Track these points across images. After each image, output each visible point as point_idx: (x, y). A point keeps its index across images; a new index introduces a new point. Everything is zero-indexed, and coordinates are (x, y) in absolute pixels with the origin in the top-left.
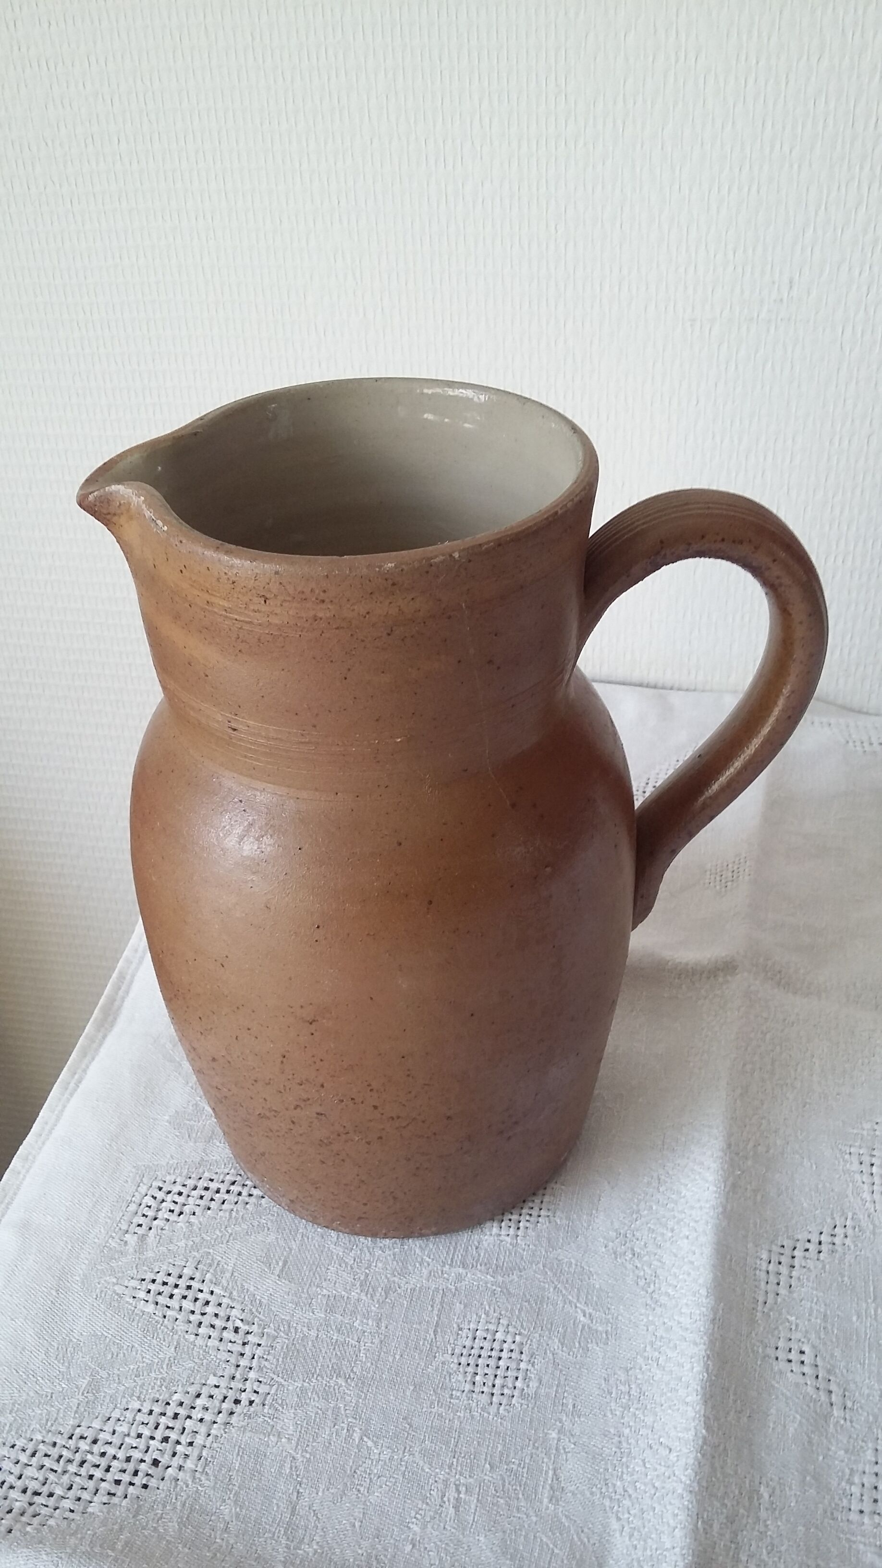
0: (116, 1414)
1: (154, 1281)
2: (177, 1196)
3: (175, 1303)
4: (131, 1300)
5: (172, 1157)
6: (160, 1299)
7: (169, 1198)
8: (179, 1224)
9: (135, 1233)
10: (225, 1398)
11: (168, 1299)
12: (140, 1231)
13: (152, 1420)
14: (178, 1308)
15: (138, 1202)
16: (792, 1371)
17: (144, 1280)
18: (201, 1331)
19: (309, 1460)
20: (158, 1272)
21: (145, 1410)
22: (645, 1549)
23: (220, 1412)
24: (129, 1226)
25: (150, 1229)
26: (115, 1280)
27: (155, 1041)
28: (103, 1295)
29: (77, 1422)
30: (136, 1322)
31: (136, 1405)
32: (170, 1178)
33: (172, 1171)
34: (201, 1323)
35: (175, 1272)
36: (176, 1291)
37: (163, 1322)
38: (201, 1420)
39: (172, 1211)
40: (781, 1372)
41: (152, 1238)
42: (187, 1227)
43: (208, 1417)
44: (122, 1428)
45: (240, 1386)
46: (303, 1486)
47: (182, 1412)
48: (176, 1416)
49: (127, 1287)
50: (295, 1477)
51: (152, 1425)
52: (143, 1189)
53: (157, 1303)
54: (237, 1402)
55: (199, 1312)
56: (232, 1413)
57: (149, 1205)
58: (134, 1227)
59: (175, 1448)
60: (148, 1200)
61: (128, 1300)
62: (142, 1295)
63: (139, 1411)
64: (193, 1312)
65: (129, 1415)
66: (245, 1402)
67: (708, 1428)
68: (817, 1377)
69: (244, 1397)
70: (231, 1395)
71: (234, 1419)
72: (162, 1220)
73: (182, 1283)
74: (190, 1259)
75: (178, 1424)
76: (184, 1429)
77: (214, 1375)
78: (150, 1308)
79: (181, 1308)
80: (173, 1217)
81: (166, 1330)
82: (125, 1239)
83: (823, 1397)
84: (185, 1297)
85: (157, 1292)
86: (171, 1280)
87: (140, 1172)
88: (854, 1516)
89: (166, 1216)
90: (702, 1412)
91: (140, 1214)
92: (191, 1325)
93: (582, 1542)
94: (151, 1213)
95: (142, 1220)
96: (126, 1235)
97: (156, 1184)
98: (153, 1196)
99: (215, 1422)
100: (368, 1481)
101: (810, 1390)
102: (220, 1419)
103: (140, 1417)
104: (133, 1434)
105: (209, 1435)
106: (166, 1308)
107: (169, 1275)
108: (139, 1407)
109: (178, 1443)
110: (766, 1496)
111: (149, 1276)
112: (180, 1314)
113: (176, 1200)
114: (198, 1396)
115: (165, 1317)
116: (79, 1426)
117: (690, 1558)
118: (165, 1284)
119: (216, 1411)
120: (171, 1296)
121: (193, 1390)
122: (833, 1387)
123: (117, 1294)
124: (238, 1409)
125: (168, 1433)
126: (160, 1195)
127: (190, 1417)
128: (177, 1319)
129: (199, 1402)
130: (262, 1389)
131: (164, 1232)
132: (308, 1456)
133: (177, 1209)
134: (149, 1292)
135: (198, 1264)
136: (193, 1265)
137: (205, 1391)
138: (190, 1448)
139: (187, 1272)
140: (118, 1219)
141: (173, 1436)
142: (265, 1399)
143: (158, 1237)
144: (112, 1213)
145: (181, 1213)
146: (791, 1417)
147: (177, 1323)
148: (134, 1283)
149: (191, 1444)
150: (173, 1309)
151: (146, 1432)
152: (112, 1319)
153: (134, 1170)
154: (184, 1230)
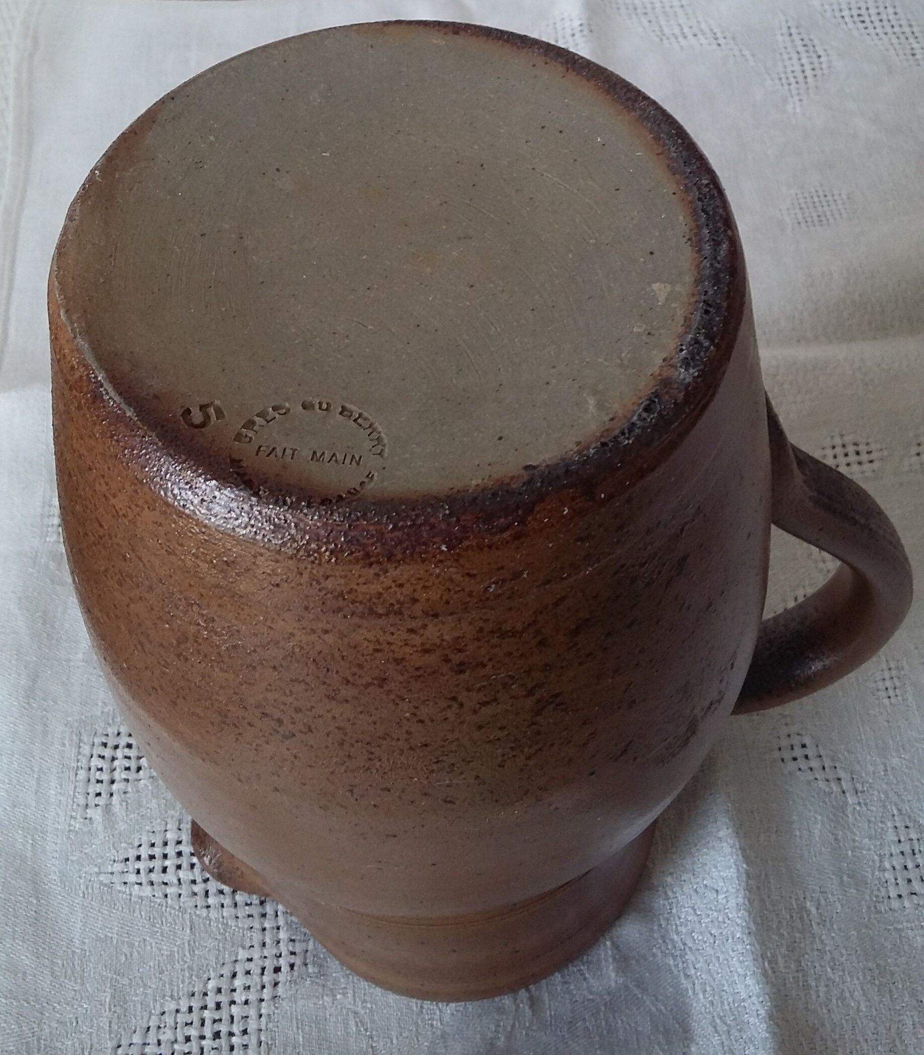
0: (153, 1023)
1: (139, 858)
2: (127, 750)
3: (170, 877)
4: (123, 888)
5: (104, 703)
6: (154, 877)
7: (119, 753)
8: (142, 782)
9: (96, 805)
10: (263, 969)
11: (163, 875)
12: (101, 801)
13: (195, 1017)
14: (176, 881)
15: (85, 766)
16: (800, 769)
17: (127, 860)
18: (211, 901)
19: (371, 1009)
20: (140, 846)
21: (184, 1009)
22: (722, 1003)
23: (263, 987)
24: (87, 798)
25: (112, 795)
26: (96, 870)
27: (34, 563)
28: (90, 891)
29: (115, 1043)
30: (137, 912)
31: (173, 1006)
32: (112, 731)
33: (111, 721)
34: (207, 892)
35: (158, 841)
36: (167, 863)
37: (167, 903)
38: (246, 1002)
39: (128, 769)
40: (790, 774)
41: (118, 806)
42: (152, 783)
43: (252, 996)
44: (167, 1036)
45: (275, 951)
46: (375, 1039)
47: (224, 999)
48: (218, 1006)
49: (112, 873)
50: (364, 1032)
51: (197, 1023)
52: (86, 750)
53: (152, 884)
54: (277, 970)
55: (201, 880)
56: (276, 984)
57: (99, 767)
58: (92, 800)
59: (230, 1041)
60: (96, 762)
61: (119, 888)
62: (132, 878)
63: (177, 1011)
64: (194, 882)
65: (169, 1020)
66: (285, 968)
67: (746, 858)
68: (824, 768)
69: (283, 963)
70: (269, 964)
71: (280, 990)
72: (121, 781)
73: (171, 850)
74: (169, 821)
75: (224, 1014)
76: (232, 1017)
77: (244, 948)
78: (147, 891)
79: (179, 880)
80: (132, 775)
81: (173, 911)
82: (88, 816)
83: (835, 788)
84: (179, 867)
85: (148, 870)
86: (157, 851)
87: (74, 730)
88: (895, 904)
89: (124, 776)
90: (738, 846)
91: (93, 780)
92: (198, 898)
93: (660, 1011)
94: (105, 777)
95: (98, 788)
96: (88, 811)
97: (97, 741)
98: (100, 756)
99: (262, 1000)
100: (438, 1012)
101: (822, 784)
102: (266, 994)
103: (181, 1018)
104: (181, 1039)
105: (261, 1016)
106: (163, 886)
107: (153, 845)
108: (176, 1007)
109: (231, 1034)
110: (813, 910)
111: (132, 854)
112: (181, 889)
113: (129, 755)
114: (234, 975)
115: (166, 896)
116: (119, 1046)
117: (769, 1004)
118: (152, 857)
119: (259, 987)
120: (164, 870)
121: (226, 971)
122: (842, 774)
123: (106, 885)
124: (281, 977)
125: (217, 1027)
126: (107, 753)
127: (233, 1002)
128: (180, 895)
129: (238, 983)
130: (298, 948)
131: (128, 795)
132: (369, 1005)
133: (133, 765)
134: (138, 872)
135: (180, 824)
136: (175, 827)
137: (239, 969)
138: (246, 1037)
139: (171, 836)
140: (72, 793)
141: (223, 1028)
142: (305, 958)
143: (124, 804)
144: (61, 788)
145: (139, 769)
146: (813, 819)
147: (182, 899)
148: (118, 867)
149: (245, 1032)
150: (172, 885)
151: (193, 1032)
152: (110, 916)
153: (67, 729)
154: (150, 788)
